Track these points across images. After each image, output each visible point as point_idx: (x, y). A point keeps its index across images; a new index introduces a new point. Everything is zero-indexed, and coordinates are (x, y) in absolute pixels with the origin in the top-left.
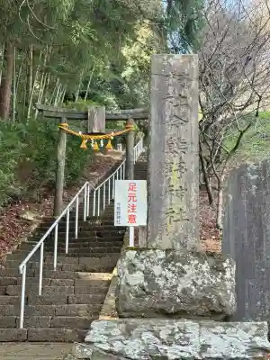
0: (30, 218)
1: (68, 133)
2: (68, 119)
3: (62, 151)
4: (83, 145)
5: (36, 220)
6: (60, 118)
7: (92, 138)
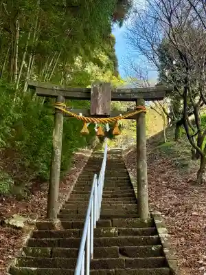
0: (20, 224)
1: (65, 115)
2: (66, 98)
3: (57, 137)
4: (85, 129)
5: (27, 228)
6: (56, 97)
7: (96, 121)
